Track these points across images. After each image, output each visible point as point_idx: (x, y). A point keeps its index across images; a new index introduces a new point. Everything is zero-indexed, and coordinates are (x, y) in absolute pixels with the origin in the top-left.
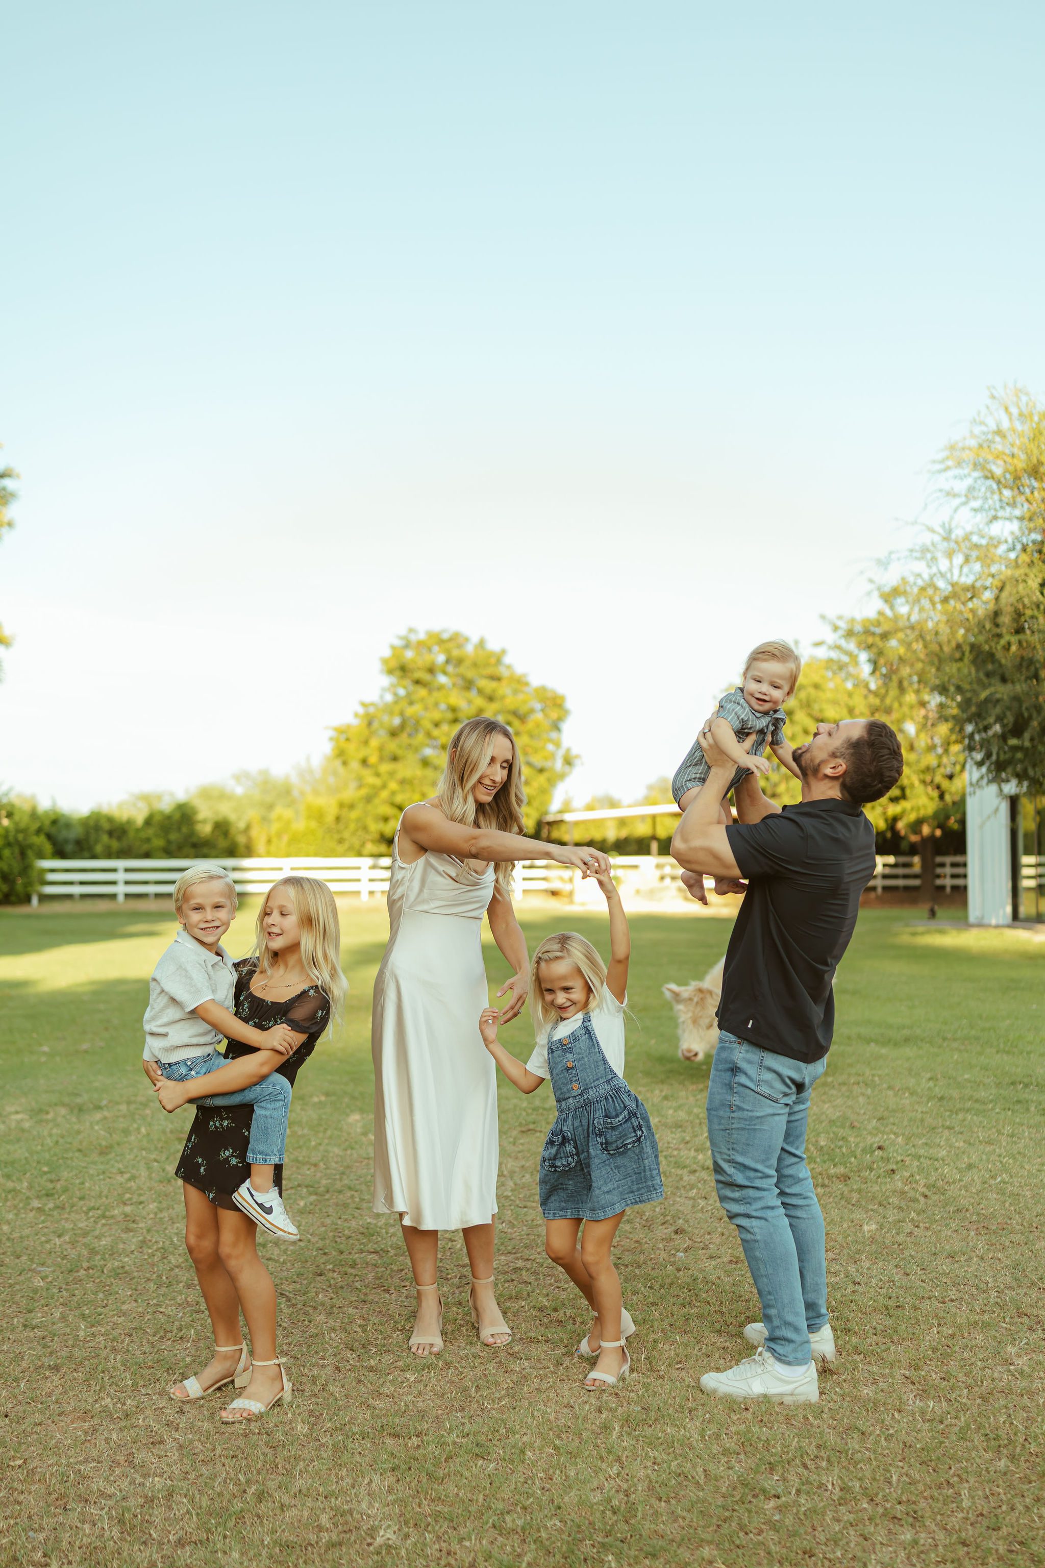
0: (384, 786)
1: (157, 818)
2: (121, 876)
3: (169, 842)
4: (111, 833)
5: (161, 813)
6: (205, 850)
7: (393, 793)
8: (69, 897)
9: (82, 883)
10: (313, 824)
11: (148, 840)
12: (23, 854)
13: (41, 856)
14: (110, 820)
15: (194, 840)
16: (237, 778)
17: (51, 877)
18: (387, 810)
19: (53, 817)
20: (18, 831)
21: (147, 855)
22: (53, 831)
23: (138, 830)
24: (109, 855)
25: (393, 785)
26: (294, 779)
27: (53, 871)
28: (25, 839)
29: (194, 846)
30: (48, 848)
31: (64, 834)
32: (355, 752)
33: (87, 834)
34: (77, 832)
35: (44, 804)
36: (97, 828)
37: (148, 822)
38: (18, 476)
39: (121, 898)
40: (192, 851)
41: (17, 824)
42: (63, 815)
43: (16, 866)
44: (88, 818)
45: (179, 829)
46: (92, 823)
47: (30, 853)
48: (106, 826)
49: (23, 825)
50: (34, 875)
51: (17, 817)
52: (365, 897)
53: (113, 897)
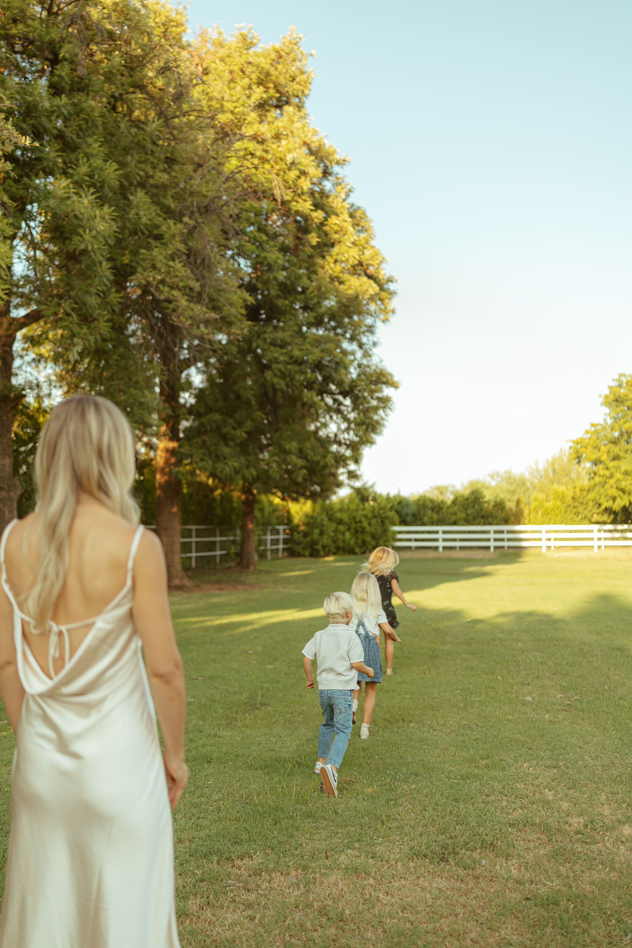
0: (612, 476)
1: (461, 499)
2: (440, 536)
3: (468, 515)
4: (432, 509)
5: (462, 496)
6: (490, 520)
7: (618, 480)
8: (409, 548)
9: (416, 540)
10: (559, 503)
11: (455, 514)
12: (383, 522)
13: (394, 524)
14: (432, 501)
15: (483, 513)
16: (492, 476)
17: (400, 536)
18: (614, 492)
19: (399, 500)
20: (380, 509)
21: (455, 523)
22: (399, 508)
23: (448, 508)
24: (432, 524)
25: (618, 476)
26: (527, 476)
27: (400, 532)
28: (384, 513)
29: (483, 517)
30: (397, 519)
31: (405, 510)
32: (589, 454)
33: (419, 510)
34: (413, 509)
35: (393, 493)
36: (424, 506)
37: (454, 502)
38: (396, 281)
39: (441, 549)
40: (482, 521)
41: (379, 504)
42: (404, 499)
43: (379, 531)
44: (419, 500)
45: (474, 507)
46: (421, 503)
47: (387, 522)
48: (430, 505)
49: (382, 505)
50: (390, 535)
51: (379, 501)
52: (596, 549)
53: (436, 548)
